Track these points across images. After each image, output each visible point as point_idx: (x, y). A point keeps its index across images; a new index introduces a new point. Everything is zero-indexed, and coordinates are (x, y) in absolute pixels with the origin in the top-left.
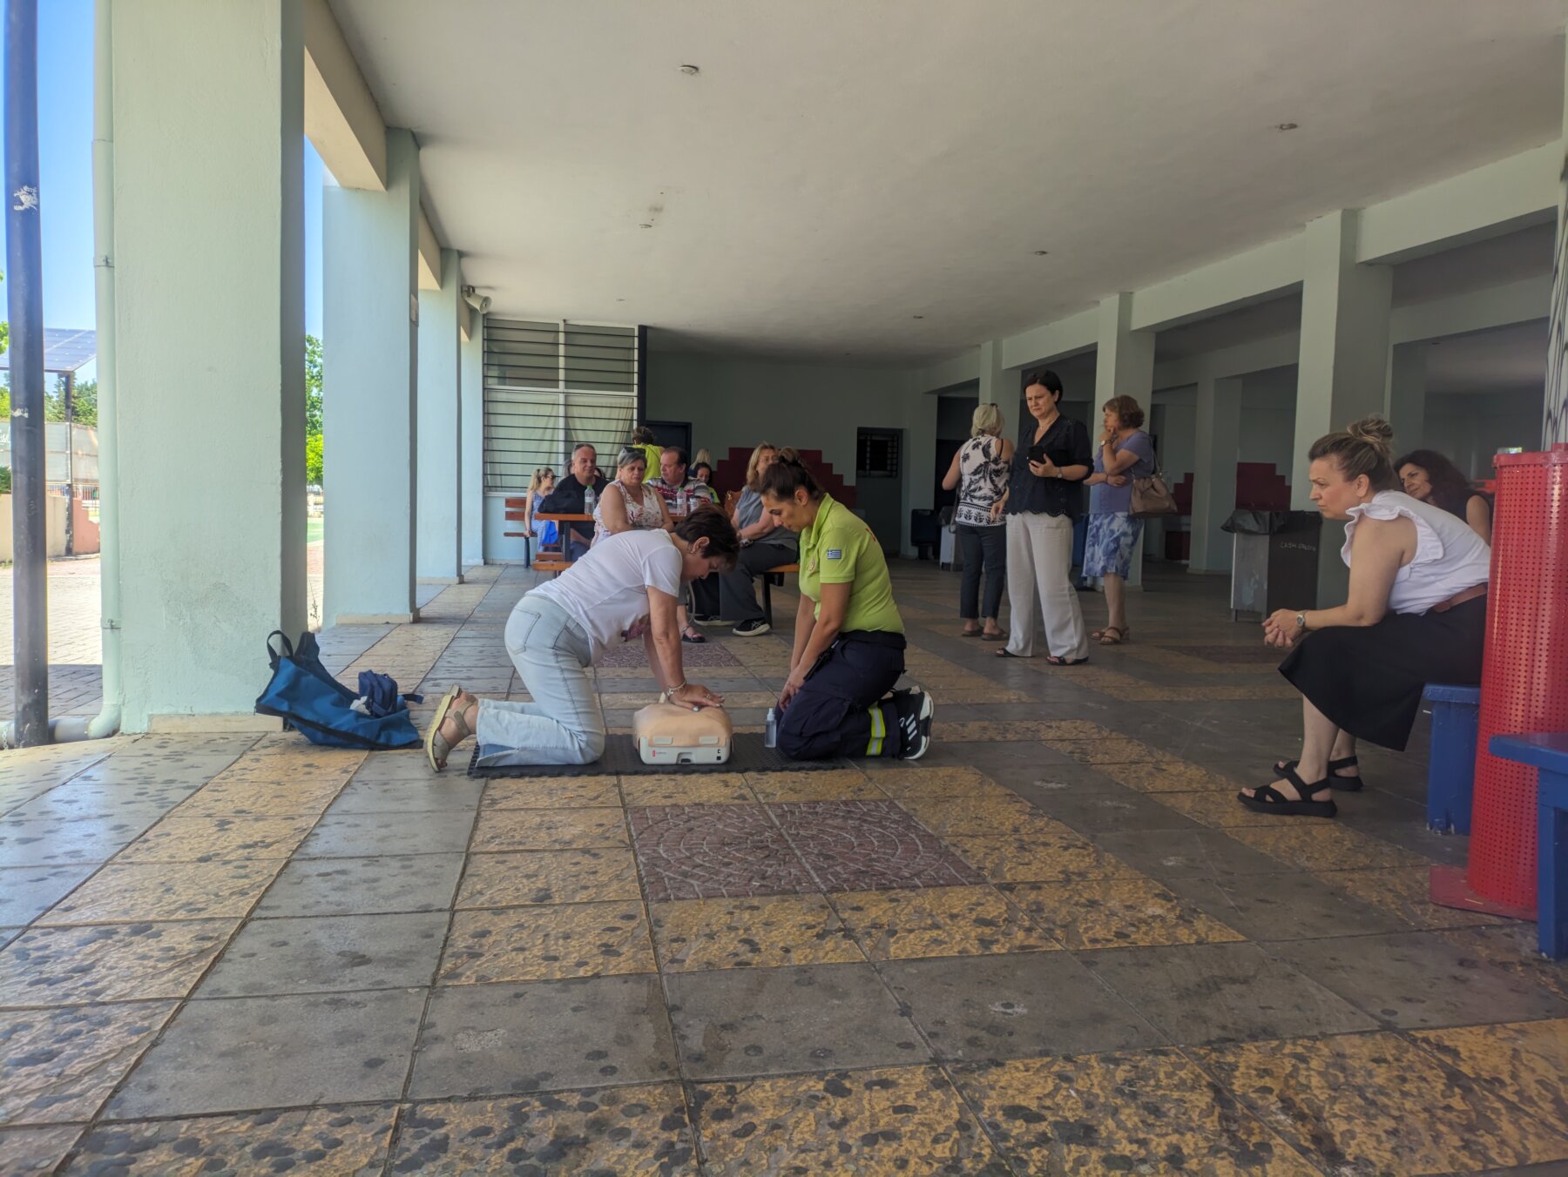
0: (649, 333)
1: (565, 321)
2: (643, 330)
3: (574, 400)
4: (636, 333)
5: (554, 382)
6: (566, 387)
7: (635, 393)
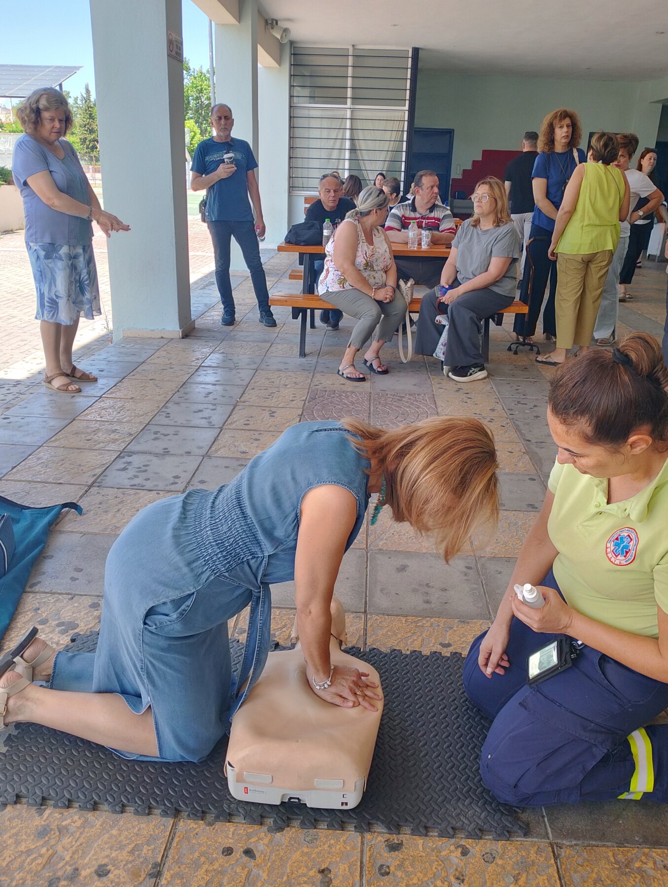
0: (421, 53)
1: (353, 46)
2: (416, 51)
3: (359, 115)
4: (410, 55)
5: (343, 99)
6: (353, 104)
7: (407, 108)
